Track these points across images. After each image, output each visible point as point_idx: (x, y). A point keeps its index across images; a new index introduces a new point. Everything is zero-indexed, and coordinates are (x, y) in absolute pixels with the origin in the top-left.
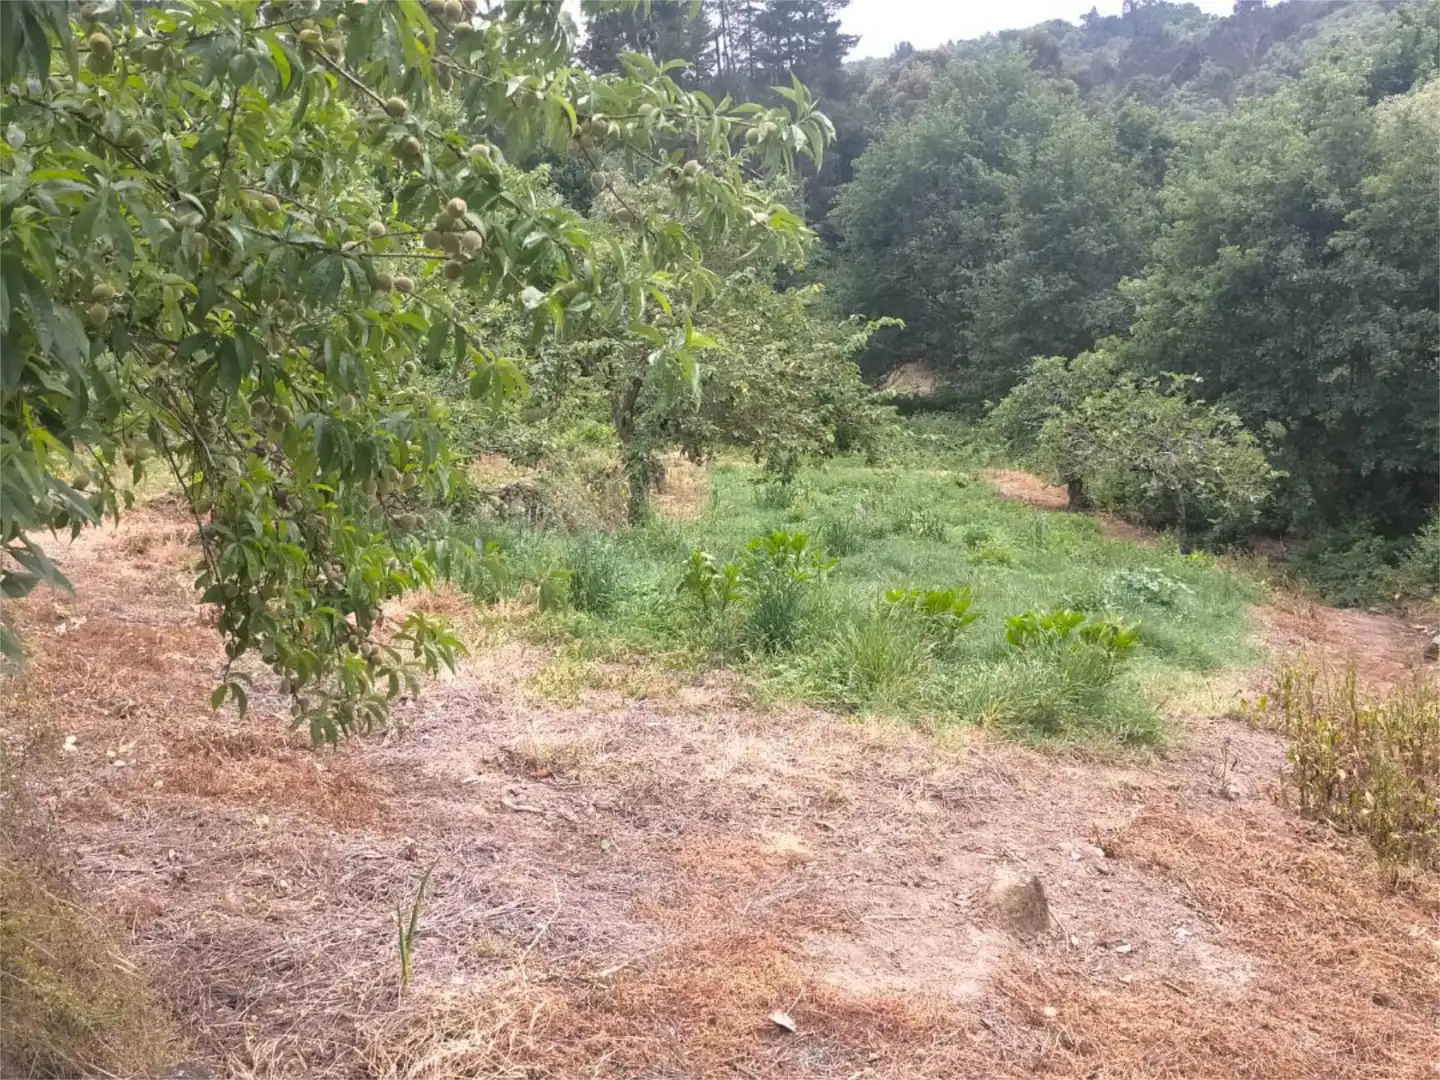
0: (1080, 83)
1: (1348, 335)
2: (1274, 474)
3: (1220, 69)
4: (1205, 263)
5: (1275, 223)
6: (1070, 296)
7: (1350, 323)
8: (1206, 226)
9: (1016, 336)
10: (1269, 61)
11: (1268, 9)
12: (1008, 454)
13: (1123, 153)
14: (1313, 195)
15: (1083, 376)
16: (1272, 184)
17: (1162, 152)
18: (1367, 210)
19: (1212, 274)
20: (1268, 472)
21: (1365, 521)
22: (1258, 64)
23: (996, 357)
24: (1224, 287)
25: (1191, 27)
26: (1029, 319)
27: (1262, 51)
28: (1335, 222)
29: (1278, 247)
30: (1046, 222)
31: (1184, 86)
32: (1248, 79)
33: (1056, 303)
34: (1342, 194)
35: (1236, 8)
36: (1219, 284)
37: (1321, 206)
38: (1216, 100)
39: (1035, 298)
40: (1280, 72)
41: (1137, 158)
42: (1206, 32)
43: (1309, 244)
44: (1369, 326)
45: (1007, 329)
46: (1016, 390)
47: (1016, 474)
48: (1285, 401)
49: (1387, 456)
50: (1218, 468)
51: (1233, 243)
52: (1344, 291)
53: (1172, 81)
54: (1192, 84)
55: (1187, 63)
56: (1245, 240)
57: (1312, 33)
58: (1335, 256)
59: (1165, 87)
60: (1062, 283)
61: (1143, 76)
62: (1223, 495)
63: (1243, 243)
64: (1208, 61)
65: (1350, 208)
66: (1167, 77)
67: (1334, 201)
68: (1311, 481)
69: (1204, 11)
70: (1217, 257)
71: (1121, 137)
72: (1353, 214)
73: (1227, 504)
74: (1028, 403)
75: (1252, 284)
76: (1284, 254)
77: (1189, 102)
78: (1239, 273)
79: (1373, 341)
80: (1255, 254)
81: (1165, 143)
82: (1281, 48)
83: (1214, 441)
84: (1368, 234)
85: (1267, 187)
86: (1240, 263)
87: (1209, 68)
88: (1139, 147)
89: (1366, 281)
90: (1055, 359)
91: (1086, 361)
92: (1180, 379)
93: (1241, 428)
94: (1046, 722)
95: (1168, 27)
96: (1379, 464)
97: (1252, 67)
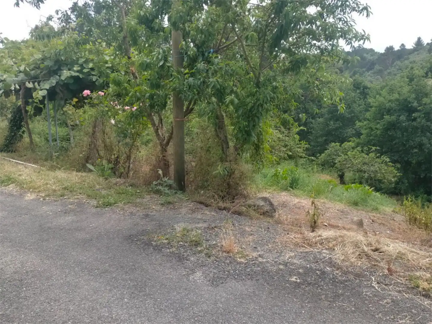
0: (340, 70)
1: (418, 139)
2: (398, 174)
3: (381, 68)
4: (380, 120)
5: (399, 110)
6: (340, 128)
7: (419, 136)
8: (381, 110)
9: (325, 138)
10: (395, 66)
11: (395, 51)
12: (321, 170)
13: (354, 90)
14: (410, 102)
15: (345, 149)
16: (399, 100)
17: (366, 90)
18: (424, 107)
19: (382, 122)
20: (397, 174)
21: (422, 190)
22: (392, 67)
23: (319, 144)
24: (385, 126)
25: (372, 55)
26: (329, 133)
27: (393, 63)
28: (415, 110)
29: (400, 116)
30: (334, 107)
31: (370, 72)
32: (389, 71)
33: (336, 129)
34: (417, 103)
35: (385, 50)
36: (384, 125)
37: (412, 106)
38: (379, 77)
39: (330, 127)
40: (398, 69)
41: (358, 91)
42: (376, 57)
43: (408, 116)
44: (423, 138)
45: (322, 136)
46: (326, 152)
47: (324, 176)
48: (400, 157)
49: (428, 173)
50: (384, 171)
51: (388, 115)
52: (417, 128)
53: (366, 70)
54: (372, 71)
55: (371, 66)
56: (391, 114)
57: (408, 59)
58: (415, 119)
59: (364, 72)
60: (339, 124)
61: (357, 69)
62: (385, 178)
63: (391, 115)
64: (377, 65)
65: (419, 106)
66: (364, 69)
67: (415, 104)
68: (407, 179)
69: (376, 51)
70: (383, 118)
71: (354, 86)
72: (420, 108)
73: (386, 181)
74: (329, 155)
75: (392, 126)
76: (401, 118)
77: (371, 77)
78: (389, 122)
79: (424, 142)
80: (393, 118)
81: (366, 88)
82: (398, 63)
83: (383, 165)
84: (424, 114)
85: (397, 100)
86: (389, 120)
87: (377, 67)
88: (359, 88)
89: (423, 126)
90: (337, 144)
91: (346, 145)
92: (374, 148)
93: (389, 162)
94: (356, 204)
95: (365, 55)
96: (426, 175)
97: (390, 68)
